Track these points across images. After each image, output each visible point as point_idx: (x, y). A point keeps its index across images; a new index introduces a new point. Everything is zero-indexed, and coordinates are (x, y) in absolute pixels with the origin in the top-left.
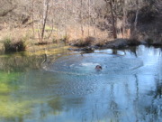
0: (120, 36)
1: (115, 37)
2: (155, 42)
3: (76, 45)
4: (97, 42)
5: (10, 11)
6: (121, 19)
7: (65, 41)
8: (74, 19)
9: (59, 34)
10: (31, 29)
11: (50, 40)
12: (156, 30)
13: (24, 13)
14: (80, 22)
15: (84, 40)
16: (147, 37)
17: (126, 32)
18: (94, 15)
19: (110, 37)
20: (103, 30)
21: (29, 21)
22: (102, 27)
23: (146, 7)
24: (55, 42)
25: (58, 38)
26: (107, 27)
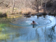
0: (40, 12)
1: (38, 12)
2: (52, 14)
3: (25, 15)
4: (32, 13)
5: (2, 3)
6: (40, 5)
7: (21, 13)
8: (24, 6)
9: (19, 11)
10: (9, 9)
11: (16, 13)
12: (52, 10)
13: (7, 3)
14: (26, 7)
15: (27, 13)
16: (49, 12)
17: (42, 10)
18: (31, 4)
19: (36, 12)
20: (34, 9)
21: (8, 6)
22: (34, 8)
23: (49, 2)
24: (17, 13)
25: (18, 12)
26: (35, 9)
